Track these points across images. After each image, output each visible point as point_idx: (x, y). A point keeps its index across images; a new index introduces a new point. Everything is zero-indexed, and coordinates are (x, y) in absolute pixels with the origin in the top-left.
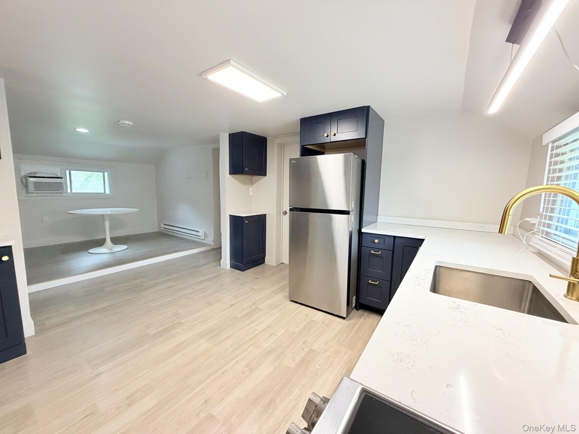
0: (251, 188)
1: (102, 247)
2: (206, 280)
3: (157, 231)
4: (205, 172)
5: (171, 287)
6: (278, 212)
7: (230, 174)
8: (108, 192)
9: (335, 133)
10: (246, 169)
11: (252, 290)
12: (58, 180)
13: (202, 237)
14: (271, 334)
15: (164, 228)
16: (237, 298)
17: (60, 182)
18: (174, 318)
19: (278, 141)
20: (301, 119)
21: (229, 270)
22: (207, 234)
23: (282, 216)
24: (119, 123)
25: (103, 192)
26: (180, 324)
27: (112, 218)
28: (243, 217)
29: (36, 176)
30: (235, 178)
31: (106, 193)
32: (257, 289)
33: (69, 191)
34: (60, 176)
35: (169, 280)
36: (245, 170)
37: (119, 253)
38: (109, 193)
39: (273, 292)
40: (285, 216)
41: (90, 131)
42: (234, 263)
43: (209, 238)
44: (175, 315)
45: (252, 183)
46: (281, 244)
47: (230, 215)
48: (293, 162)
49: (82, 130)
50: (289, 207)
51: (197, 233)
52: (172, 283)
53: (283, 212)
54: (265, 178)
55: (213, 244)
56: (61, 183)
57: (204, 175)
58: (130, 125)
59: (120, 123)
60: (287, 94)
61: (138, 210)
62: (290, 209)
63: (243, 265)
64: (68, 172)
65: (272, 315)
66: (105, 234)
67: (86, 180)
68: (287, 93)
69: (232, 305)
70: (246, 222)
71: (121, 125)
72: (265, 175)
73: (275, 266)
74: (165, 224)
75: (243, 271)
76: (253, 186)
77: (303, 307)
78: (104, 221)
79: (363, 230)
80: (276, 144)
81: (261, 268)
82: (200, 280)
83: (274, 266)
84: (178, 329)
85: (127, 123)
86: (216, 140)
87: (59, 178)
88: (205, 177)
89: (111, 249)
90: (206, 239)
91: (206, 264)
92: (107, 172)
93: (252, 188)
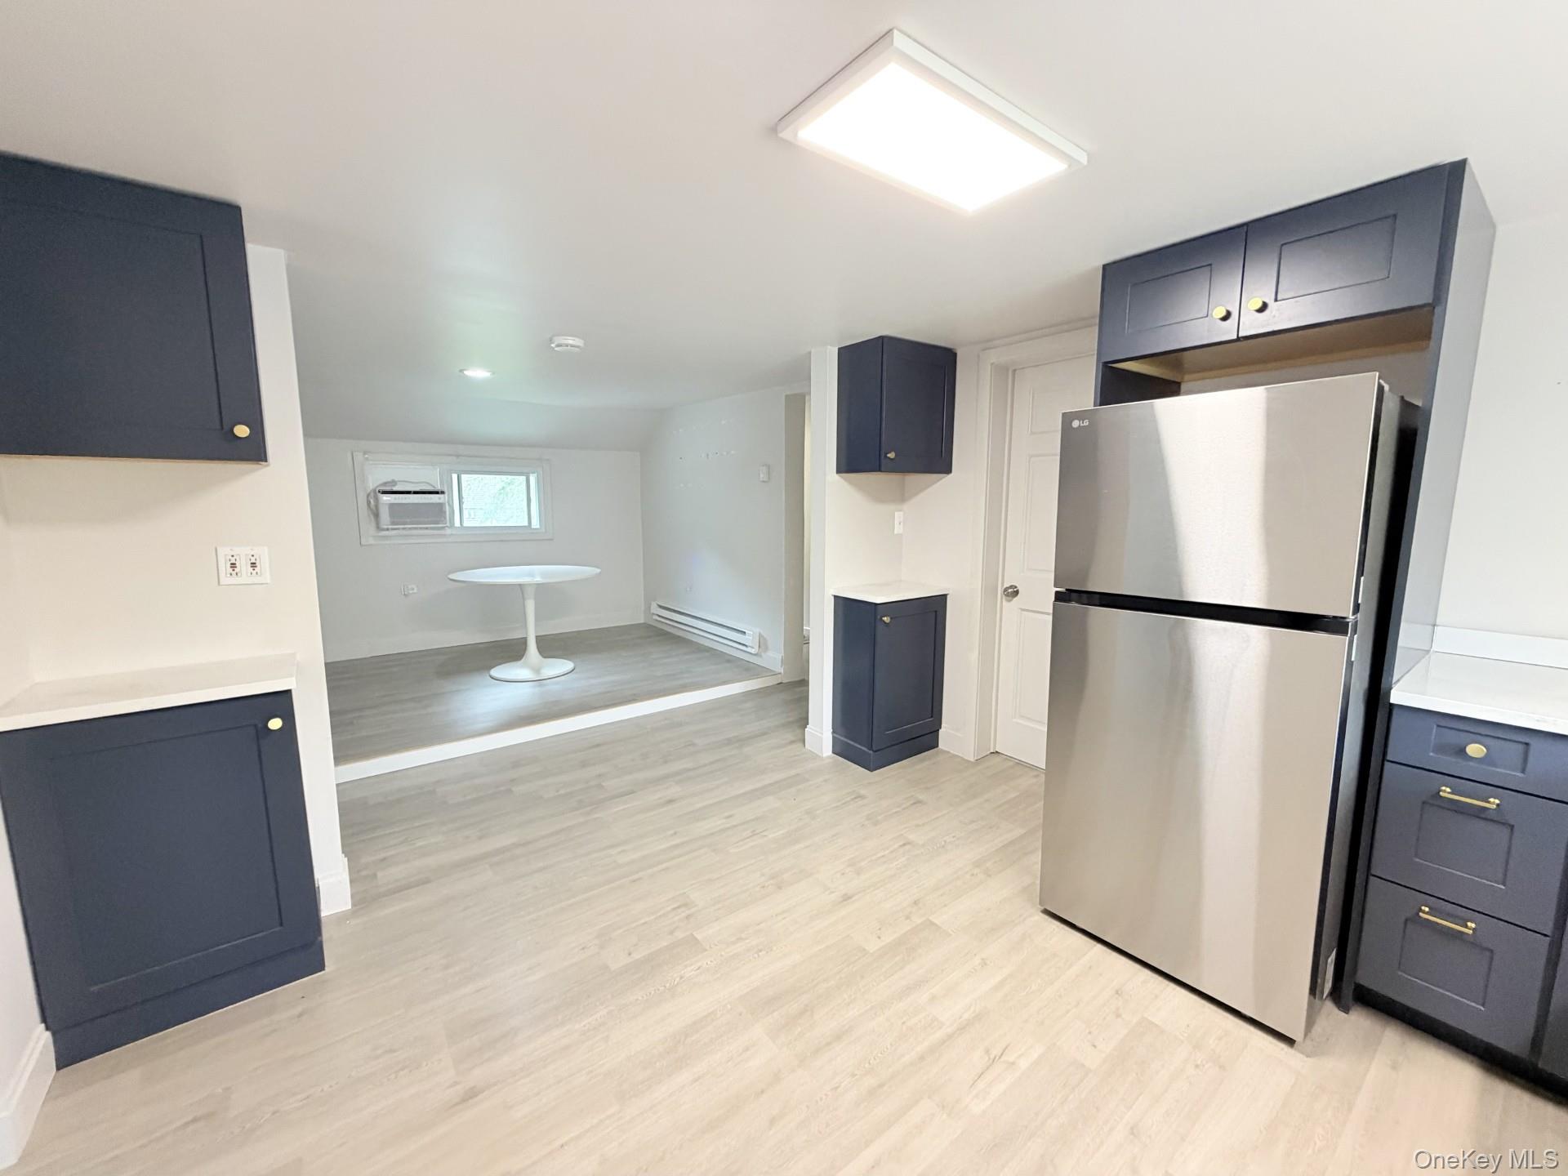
0: (900, 511)
1: (519, 663)
2: (763, 792)
3: (642, 621)
4: (763, 466)
5: (670, 801)
6: (989, 590)
7: (838, 471)
8: (535, 524)
9: (1267, 301)
10: (889, 455)
11: (907, 847)
12: (434, 498)
13: (753, 648)
14: (992, 1057)
15: (659, 616)
16: (858, 873)
17: (438, 501)
18: (676, 918)
19: (994, 357)
20: (1105, 267)
21: (831, 760)
22: (765, 639)
23: (1002, 602)
24: (553, 345)
25: (526, 524)
26: (693, 944)
27: (542, 590)
28: (876, 604)
29: (395, 489)
30: (850, 482)
31: (533, 527)
32: (923, 845)
33: (457, 523)
34: (438, 488)
35: (666, 777)
36: (886, 457)
37: (557, 683)
38: (538, 527)
39: (977, 864)
40: (1010, 601)
41: (494, 373)
42: (845, 740)
43: (770, 654)
44: (679, 907)
45: (902, 498)
46: (994, 691)
47: (835, 597)
48: (1076, 424)
49: (477, 373)
50: (1055, 586)
51: (739, 635)
52: (674, 790)
53: (1006, 590)
54: (946, 479)
55: (782, 671)
56: (441, 506)
57: (762, 476)
58: (578, 347)
59: (553, 343)
60: (1088, 161)
61: (598, 570)
62: (1057, 593)
63: (871, 752)
64: (455, 477)
65: (984, 963)
66: (525, 626)
67: (502, 491)
68: (1088, 155)
69: (847, 898)
70: (885, 619)
71: (556, 349)
72: (947, 469)
73: (972, 760)
74: (660, 607)
75: (871, 768)
76: (906, 506)
77: (1099, 947)
78: (524, 599)
79: (1396, 697)
80: (990, 367)
81: (927, 763)
82: (750, 787)
83: (968, 761)
84: (686, 966)
85: (571, 342)
86: (799, 372)
87: (437, 493)
88: (765, 480)
89: (537, 671)
90: (763, 654)
91: (764, 734)
92: (536, 474)
93: (902, 513)
